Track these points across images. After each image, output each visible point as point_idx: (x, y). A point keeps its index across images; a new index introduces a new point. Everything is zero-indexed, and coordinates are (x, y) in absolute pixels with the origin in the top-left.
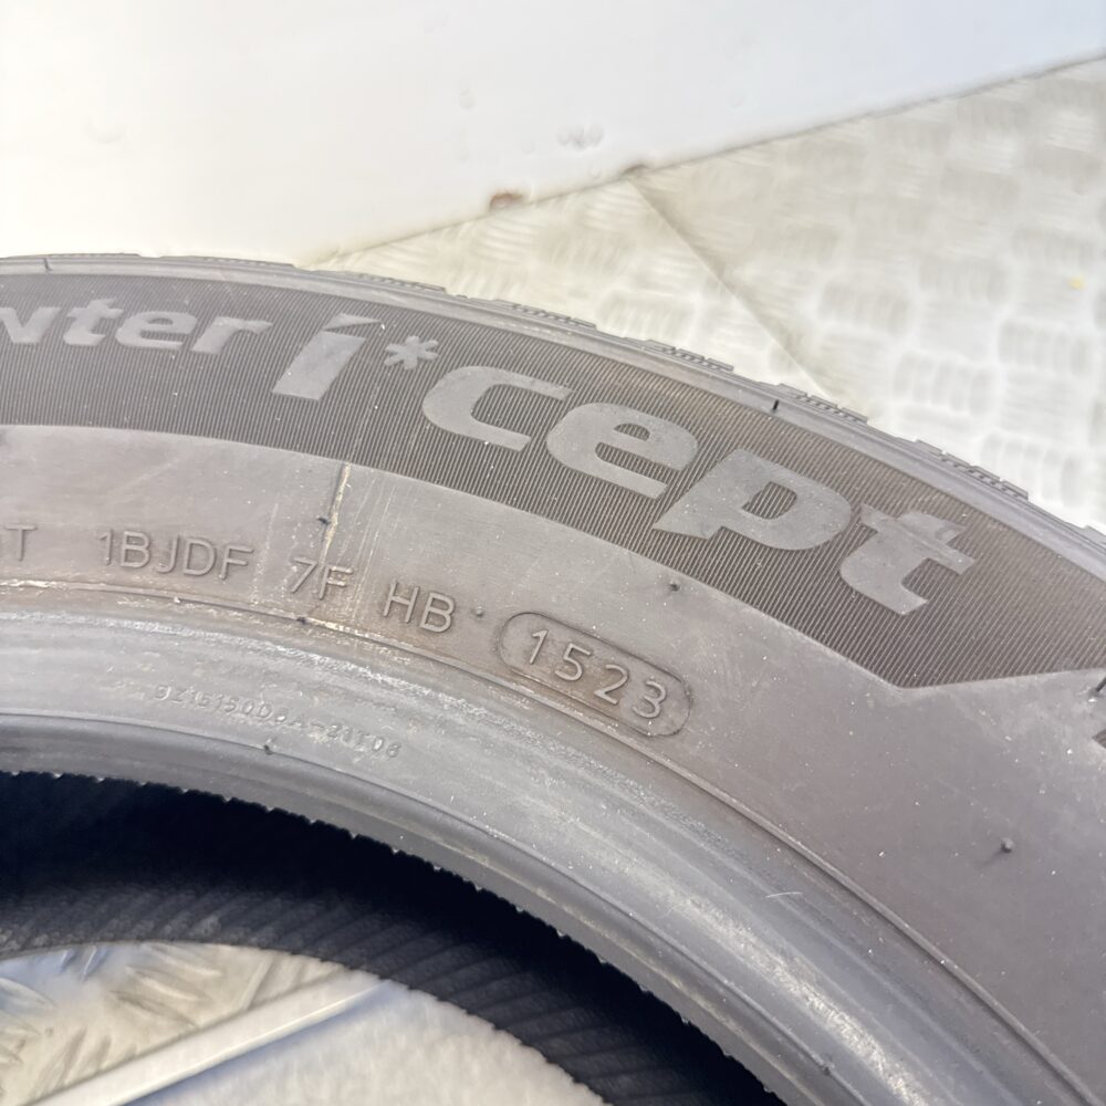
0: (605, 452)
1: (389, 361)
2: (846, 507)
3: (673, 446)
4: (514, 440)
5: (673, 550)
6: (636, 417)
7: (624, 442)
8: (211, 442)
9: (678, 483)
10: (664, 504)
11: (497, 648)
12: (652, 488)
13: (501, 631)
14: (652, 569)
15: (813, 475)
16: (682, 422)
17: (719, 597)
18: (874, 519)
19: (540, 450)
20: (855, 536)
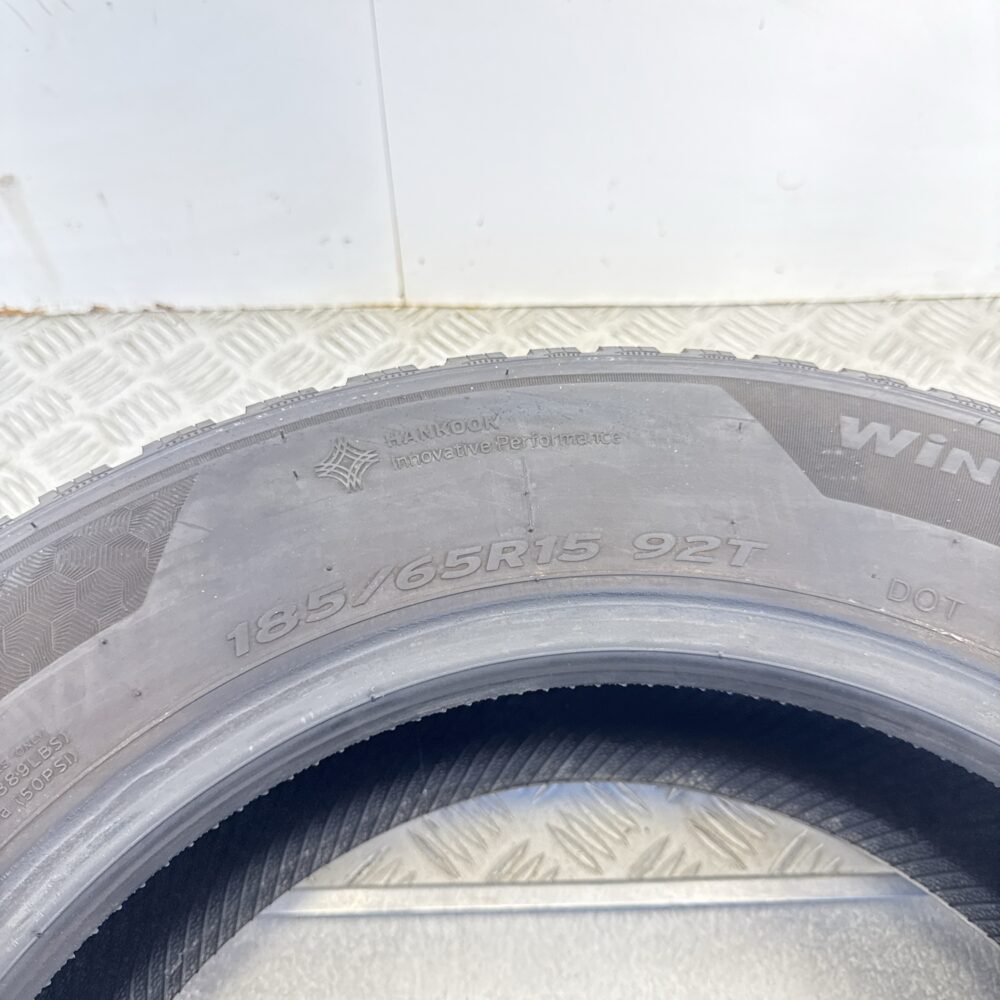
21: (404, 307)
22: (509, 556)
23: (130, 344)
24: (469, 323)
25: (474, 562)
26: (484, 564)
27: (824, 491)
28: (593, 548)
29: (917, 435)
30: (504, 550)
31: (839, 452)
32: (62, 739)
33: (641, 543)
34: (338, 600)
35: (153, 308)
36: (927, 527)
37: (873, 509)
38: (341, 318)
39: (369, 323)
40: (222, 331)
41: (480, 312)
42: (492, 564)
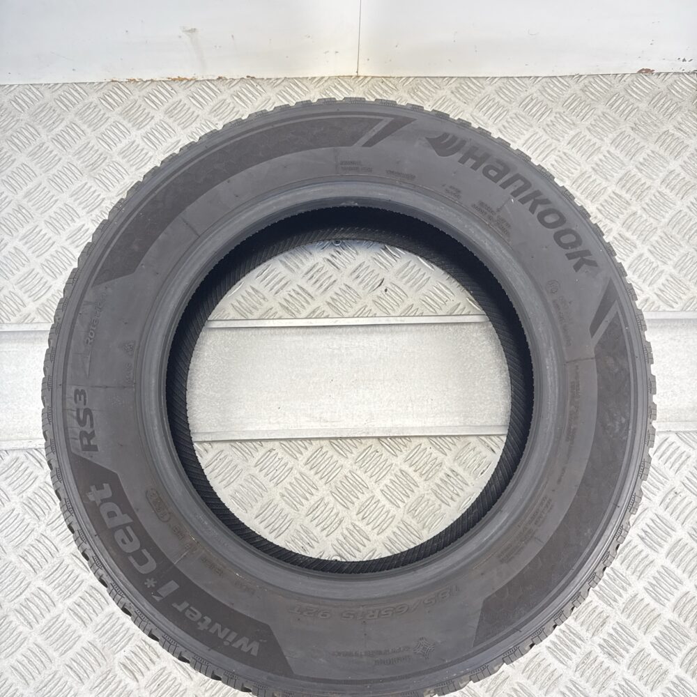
0: (131, 540)
1: (156, 582)
2: (101, 507)
3: (119, 535)
4: (145, 552)
5: (133, 516)
6: (121, 544)
7: (127, 540)
8: (195, 583)
9: (123, 527)
10: (127, 525)
11: (170, 519)
12: (128, 528)
13: (167, 521)
14: (138, 514)
15: (101, 516)
16: (114, 538)
17: (131, 503)
18: (98, 502)
19: (142, 547)
20: (104, 501)
21: (358, 77)
22: (372, 614)
23: (238, 96)
24: (387, 85)
25: (383, 613)
26: (380, 612)
27: (268, 626)
28: (344, 615)
29: (233, 645)
30: (373, 616)
31: (261, 641)
32: (502, 561)
33: (328, 615)
34: (426, 602)
35: (245, 78)
36: (240, 611)
37: (257, 619)
38: (329, 82)
39: (342, 86)
40: (277, 90)
41: (391, 79)
42: (377, 611)
